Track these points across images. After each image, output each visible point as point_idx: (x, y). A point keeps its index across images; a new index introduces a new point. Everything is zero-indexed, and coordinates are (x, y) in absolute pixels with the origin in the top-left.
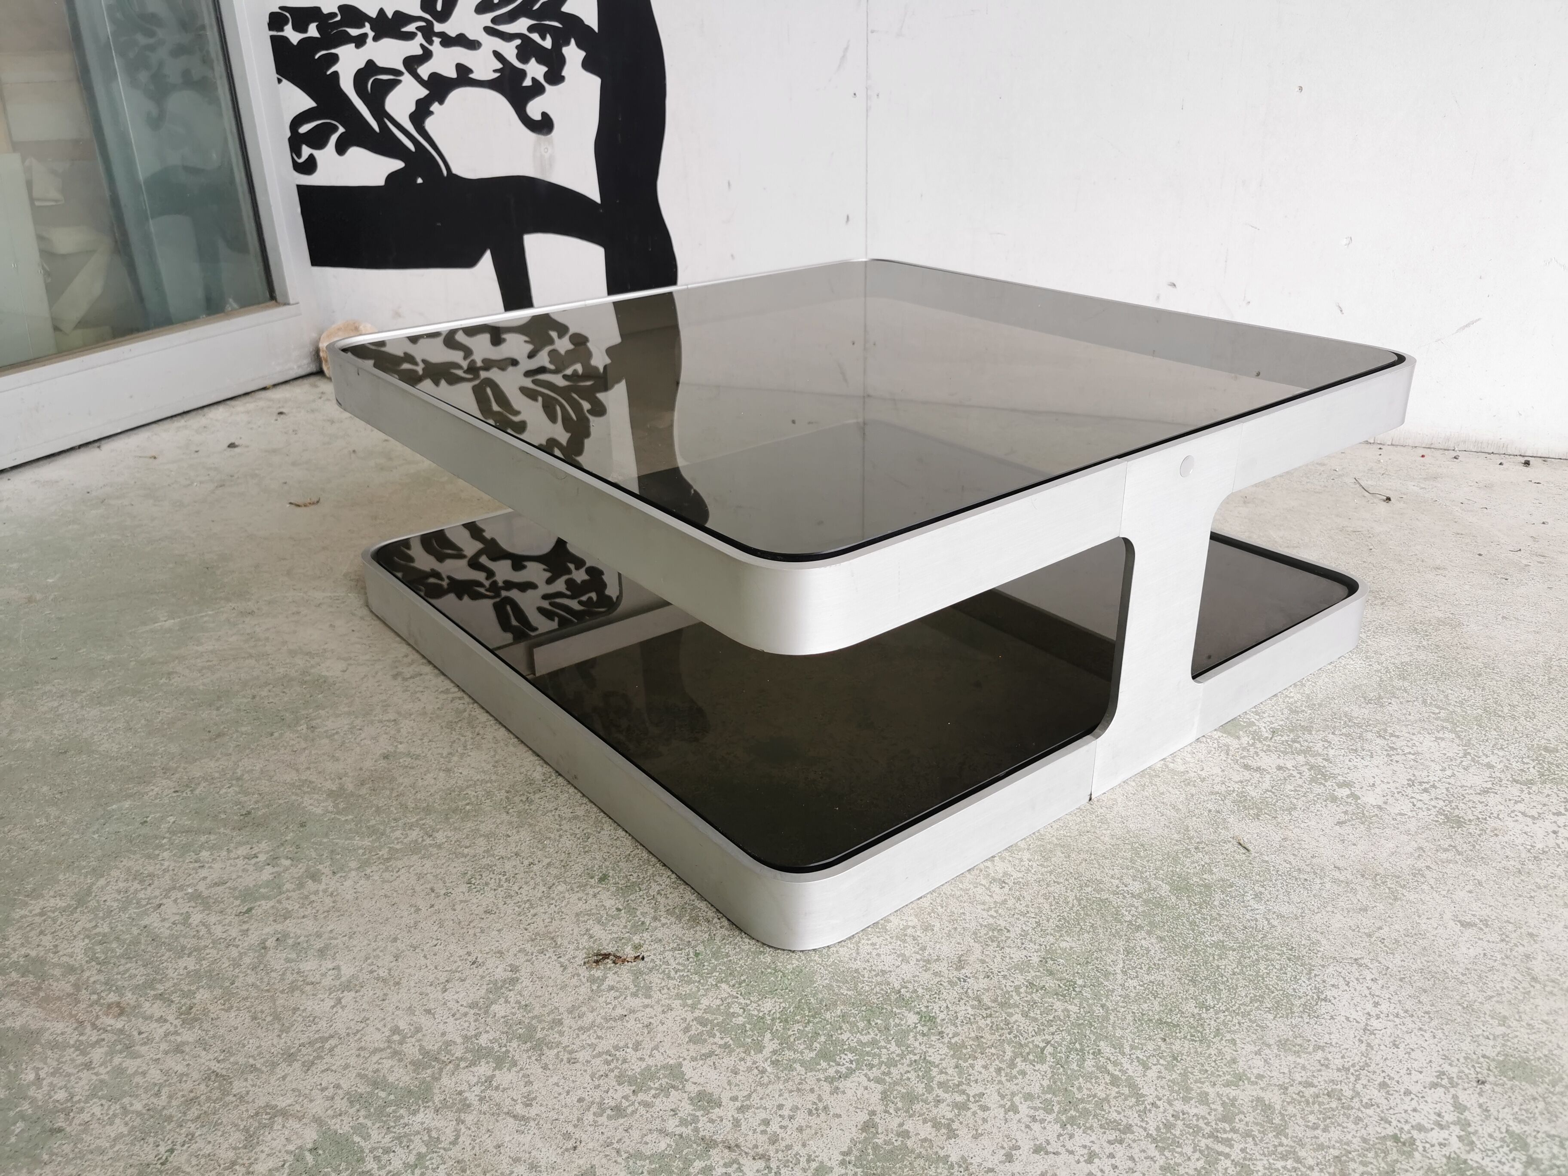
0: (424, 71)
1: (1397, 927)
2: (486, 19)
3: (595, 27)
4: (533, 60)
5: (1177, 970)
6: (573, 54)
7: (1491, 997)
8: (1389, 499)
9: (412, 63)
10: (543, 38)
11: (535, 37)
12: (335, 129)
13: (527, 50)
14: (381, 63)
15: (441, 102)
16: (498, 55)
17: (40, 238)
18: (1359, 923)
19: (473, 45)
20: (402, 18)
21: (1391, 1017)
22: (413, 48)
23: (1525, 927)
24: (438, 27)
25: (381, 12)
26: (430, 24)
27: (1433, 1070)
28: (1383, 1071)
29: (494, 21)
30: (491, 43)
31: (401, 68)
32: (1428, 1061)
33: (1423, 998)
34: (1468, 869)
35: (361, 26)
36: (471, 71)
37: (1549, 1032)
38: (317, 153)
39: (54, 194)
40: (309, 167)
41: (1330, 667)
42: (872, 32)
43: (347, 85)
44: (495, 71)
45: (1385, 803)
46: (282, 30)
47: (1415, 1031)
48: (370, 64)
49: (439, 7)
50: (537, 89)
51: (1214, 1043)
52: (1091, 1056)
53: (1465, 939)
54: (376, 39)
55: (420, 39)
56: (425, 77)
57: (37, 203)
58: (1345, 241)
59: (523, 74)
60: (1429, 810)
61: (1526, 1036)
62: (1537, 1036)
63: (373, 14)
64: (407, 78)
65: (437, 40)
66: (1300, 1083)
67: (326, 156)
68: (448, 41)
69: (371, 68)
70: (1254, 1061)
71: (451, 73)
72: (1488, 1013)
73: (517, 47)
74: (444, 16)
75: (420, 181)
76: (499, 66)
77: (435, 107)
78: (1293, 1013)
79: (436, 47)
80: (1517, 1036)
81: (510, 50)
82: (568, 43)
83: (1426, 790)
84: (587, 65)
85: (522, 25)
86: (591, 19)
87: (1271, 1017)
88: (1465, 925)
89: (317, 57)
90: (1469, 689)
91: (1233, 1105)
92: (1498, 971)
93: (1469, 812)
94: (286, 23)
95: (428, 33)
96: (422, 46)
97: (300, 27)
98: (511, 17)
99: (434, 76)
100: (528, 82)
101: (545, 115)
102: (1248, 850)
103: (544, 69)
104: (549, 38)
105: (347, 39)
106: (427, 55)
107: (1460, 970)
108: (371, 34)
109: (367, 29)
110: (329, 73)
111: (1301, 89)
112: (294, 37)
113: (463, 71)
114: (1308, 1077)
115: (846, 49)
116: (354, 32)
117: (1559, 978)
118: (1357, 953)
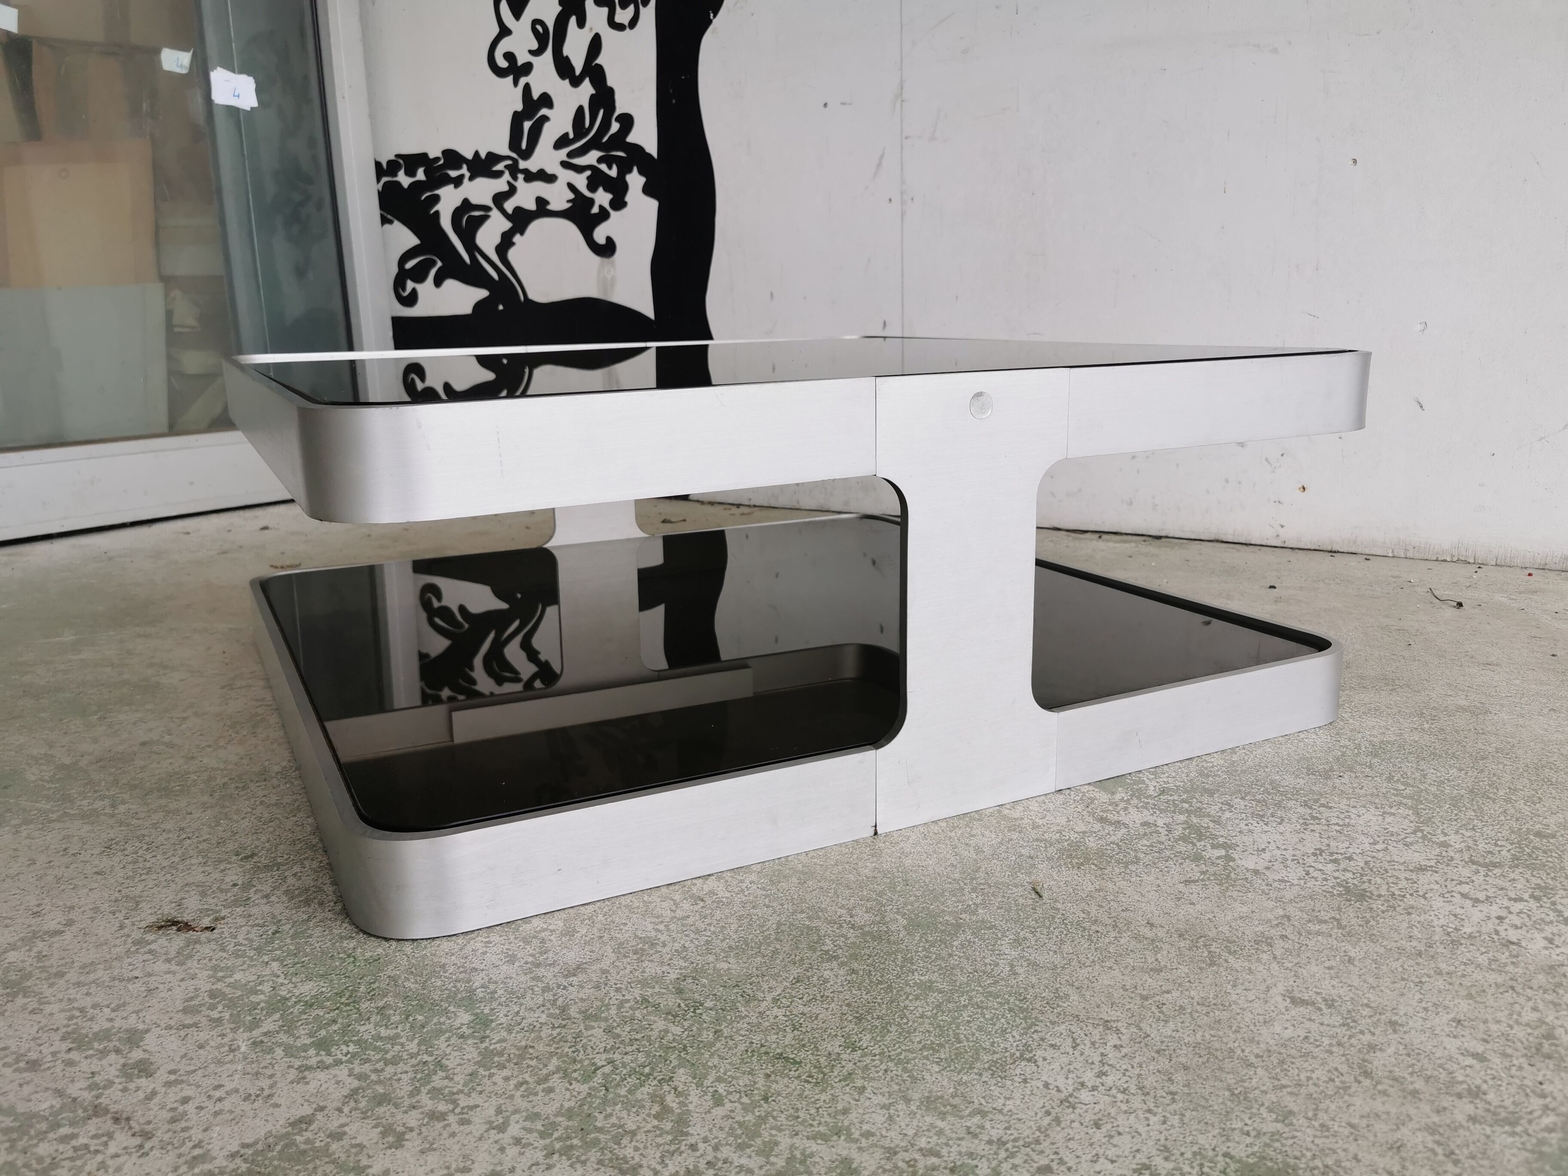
0: (509, 206)
1: (1193, 993)
2: (563, 154)
3: (655, 154)
4: (601, 190)
5: (849, 1005)
6: (635, 180)
7: (1285, 1087)
8: (1460, 605)
9: (499, 199)
10: (610, 168)
11: (603, 167)
12: (434, 263)
13: (597, 180)
14: (474, 201)
15: (522, 233)
16: (571, 187)
17: (170, 358)
18: (1140, 983)
19: (550, 179)
20: (493, 158)
21: (1114, 1091)
22: (501, 185)
23: (1389, 1014)
24: (523, 164)
25: (477, 154)
26: (515, 162)
27: (1135, 1161)
28: (1056, 1153)
29: (570, 155)
30: (566, 176)
31: (490, 203)
32: (1135, 1148)
33: (1179, 1077)
34: (1343, 944)
35: (459, 167)
36: (547, 203)
37: (1351, 1138)
38: (419, 287)
39: (192, 322)
40: (411, 300)
41: (1281, 739)
42: (906, 138)
43: (446, 223)
44: (568, 201)
45: (1268, 868)
46: (395, 175)
47: (1140, 1113)
48: (466, 201)
49: (524, 146)
50: (603, 215)
51: (833, 1087)
52: (655, 1082)
53: (1289, 1017)
54: (471, 179)
55: (507, 176)
56: (510, 210)
57: (176, 330)
58: (1419, 327)
59: (591, 202)
60: (1326, 879)
61: (1310, 1139)
62: (1327, 1141)
63: (469, 156)
64: (495, 213)
65: (521, 177)
66: (921, 1150)
67: (426, 289)
68: (530, 177)
69: (466, 205)
70: (874, 1115)
71: (531, 206)
72: (1266, 1104)
73: (588, 178)
74: (527, 155)
75: (501, 307)
76: (571, 196)
77: (517, 238)
78: (971, 1068)
79: (520, 183)
80: (1295, 1137)
81: (581, 181)
82: (630, 171)
83: (1335, 861)
84: (647, 190)
85: (592, 157)
86: (651, 147)
87: (936, 1068)
88: (1295, 1001)
89: (423, 198)
90: (1461, 770)
91: (803, 1162)
92: (1314, 1058)
93: (1385, 887)
94: (400, 169)
95: (514, 170)
96: (509, 183)
97: (410, 173)
98: (582, 151)
99: (518, 210)
100: (595, 210)
101: (609, 240)
102: (1040, 896)
103: (609, 196)
104: (615, 167)
105: (448, 180)
106: (512, 190)
107: (1256, 1051)
108: (467, 175)
109: (464, 170)
110: (432, 212)
111: (1355, 161)
112: (404, 180)
113: (541, 202)
114: (937, 1144)
115: (882, 156)
116: (453, 174)
117: (1407, 1076)
118: (1112, 1015)
